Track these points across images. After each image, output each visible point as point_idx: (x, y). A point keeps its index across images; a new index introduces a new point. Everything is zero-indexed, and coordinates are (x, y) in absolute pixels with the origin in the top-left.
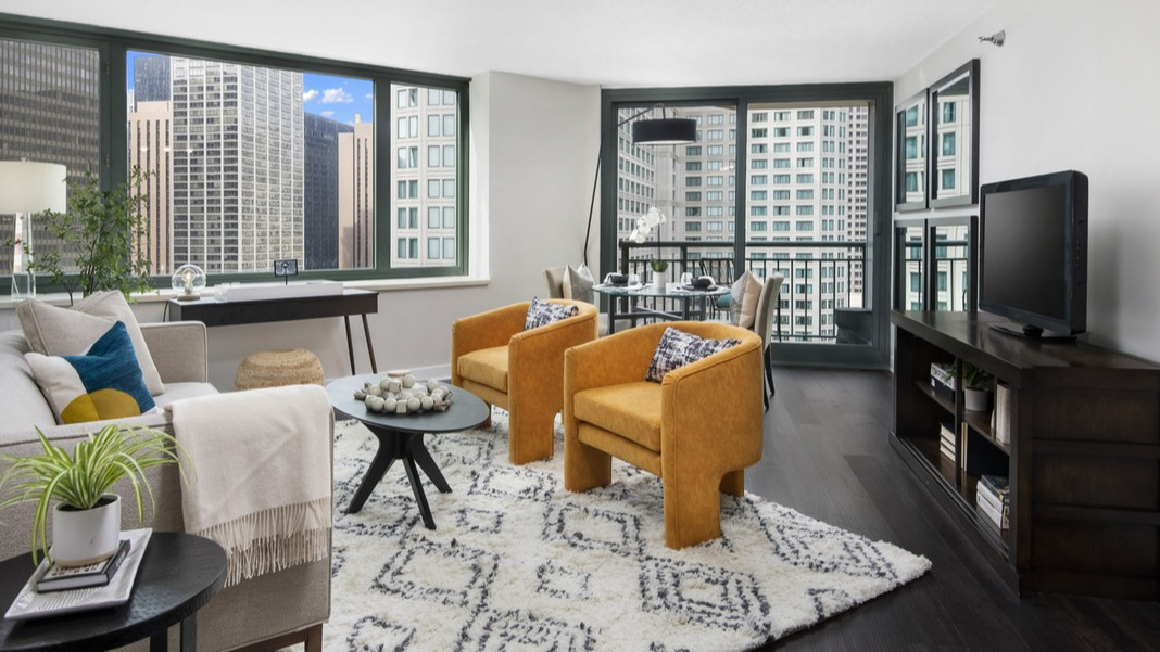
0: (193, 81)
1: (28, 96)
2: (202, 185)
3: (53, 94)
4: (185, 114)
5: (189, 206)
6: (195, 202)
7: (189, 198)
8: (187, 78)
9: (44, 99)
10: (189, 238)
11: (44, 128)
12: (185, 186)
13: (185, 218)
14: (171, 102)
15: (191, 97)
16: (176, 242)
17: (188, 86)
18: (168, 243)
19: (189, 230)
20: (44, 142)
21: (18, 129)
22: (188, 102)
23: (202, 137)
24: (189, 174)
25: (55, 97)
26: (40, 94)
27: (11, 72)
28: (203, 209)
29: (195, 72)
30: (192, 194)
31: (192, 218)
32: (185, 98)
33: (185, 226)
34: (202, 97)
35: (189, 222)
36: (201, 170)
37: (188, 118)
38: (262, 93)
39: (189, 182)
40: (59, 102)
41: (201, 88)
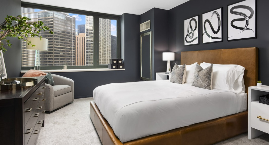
0: (90, 29)
1: (60, 33)
2: (91, 50)
3: (64, 32)
4: (88, 36)
5: (89, 54)
6: (90, 53)
7: (89, 52)
8: (89, 29)
9: (62, 33)
10: (89, 60)
11: (62, 39)
12: (88, 50)
13: (88, 56)
14: (86, 33)
15: (89, 32)
16: (86, 61)
17: (89, 30)
18: (84, 61)
19: (89, 58)
20: (62, 41)
21: (58, 39)
22: (89, 33)
23: (91, 40)
24: (89, 47)
25: (64, 33)
26: (62, 32)
27: (57, 28)
28: (91, 54)
29: (90, 27)
30: (89, 51)
31: (89, 56)
32: (88, 32)
33: (88, 57)
34: (91, 32)
35: (89, 57)
36: (91, 47)
37: (89, 36)
38: (103, 31)
39: (89, 49)
40: (65, 34)
41: (91, 31)
